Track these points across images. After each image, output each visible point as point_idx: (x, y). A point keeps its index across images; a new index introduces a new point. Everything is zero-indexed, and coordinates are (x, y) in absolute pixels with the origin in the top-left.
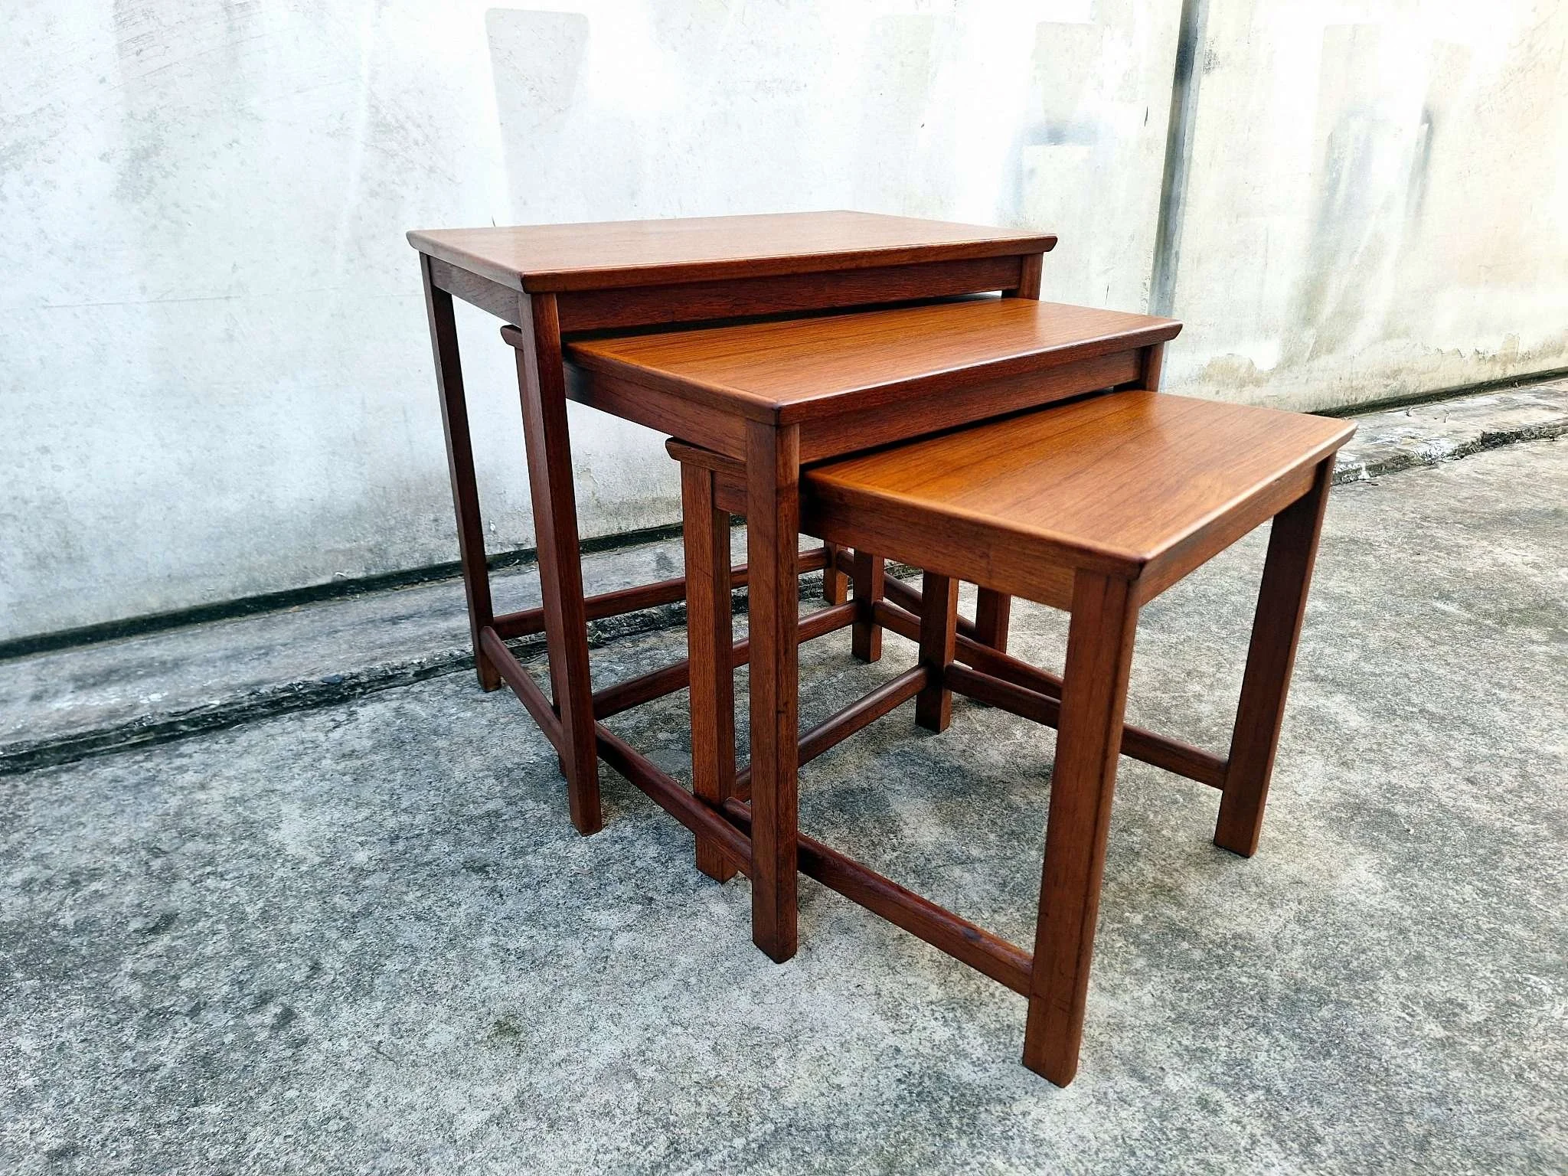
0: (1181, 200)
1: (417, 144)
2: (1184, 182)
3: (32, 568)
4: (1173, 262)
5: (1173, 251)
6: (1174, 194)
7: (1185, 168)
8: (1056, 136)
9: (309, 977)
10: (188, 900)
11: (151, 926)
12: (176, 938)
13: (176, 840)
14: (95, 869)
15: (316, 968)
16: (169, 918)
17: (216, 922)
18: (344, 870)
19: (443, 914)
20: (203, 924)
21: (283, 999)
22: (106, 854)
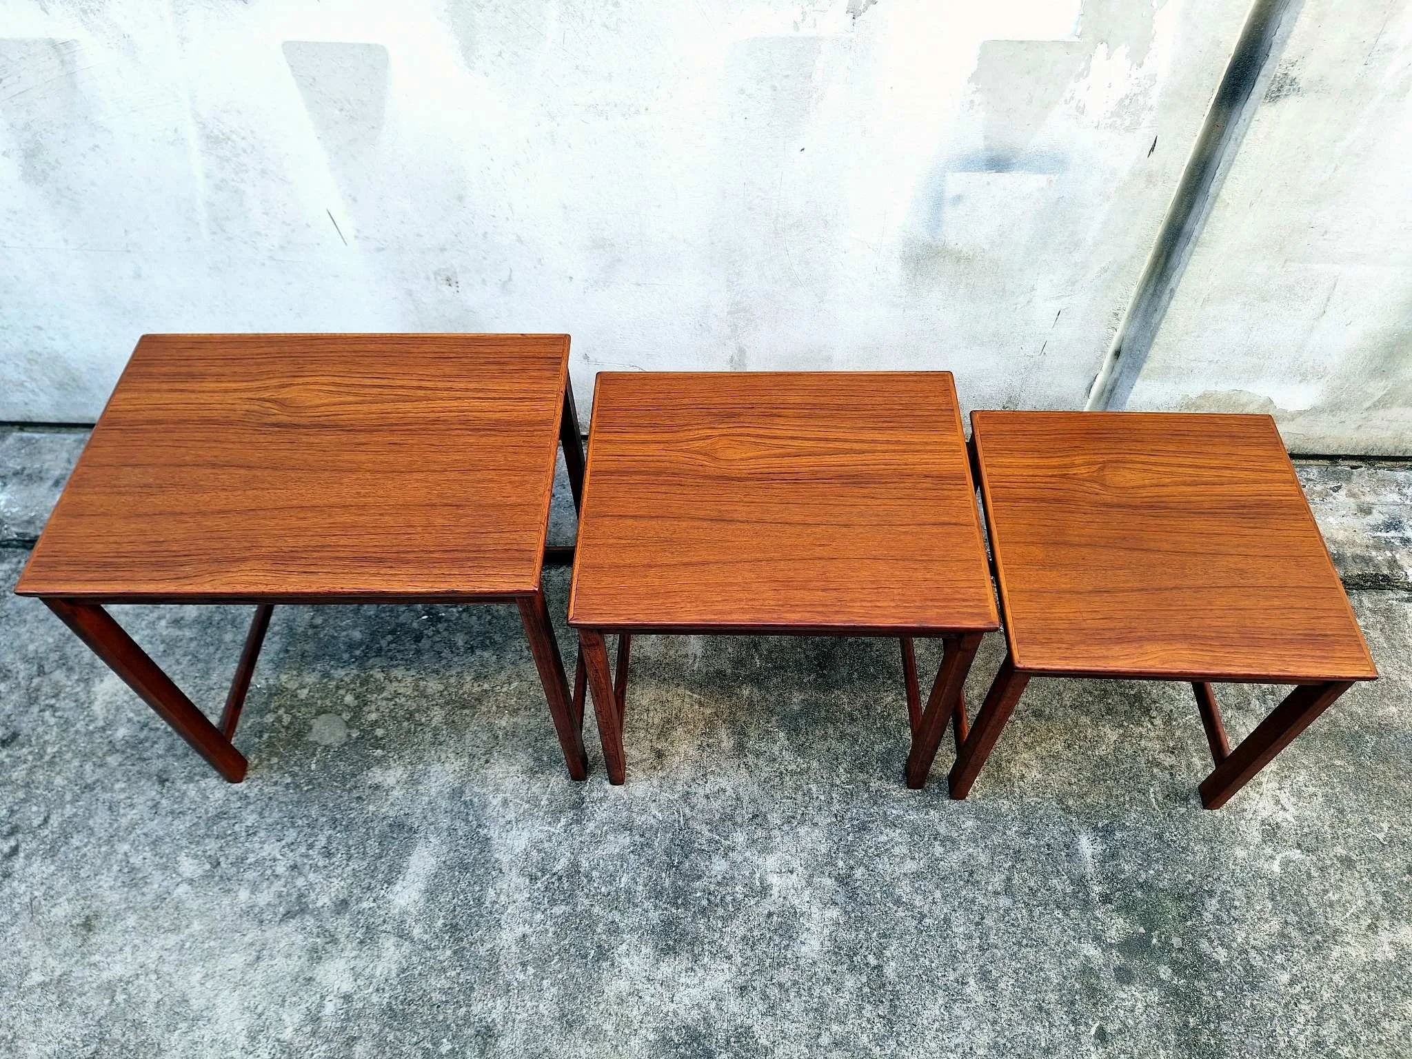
0: (1193, 238)
1: (245, 151)
2: (1203, 216)
3: (58, 389)
4: (1166, 297)
5: (1169, 287)
6: (1187, 227)
7: (1207, 206)
8: (998, 163)
9: (39, 826)
10: (30, 725)
11: (5, 738)
12: (8, 756)
13: (54, 664)
14: (9, 671)
15: (46, 821)
16: (15, 736)
17: (30, 753)
18: (106, 741)
19: (122, 811)
20: (25, 751)
21: (20, 836)
22: (20, 659)
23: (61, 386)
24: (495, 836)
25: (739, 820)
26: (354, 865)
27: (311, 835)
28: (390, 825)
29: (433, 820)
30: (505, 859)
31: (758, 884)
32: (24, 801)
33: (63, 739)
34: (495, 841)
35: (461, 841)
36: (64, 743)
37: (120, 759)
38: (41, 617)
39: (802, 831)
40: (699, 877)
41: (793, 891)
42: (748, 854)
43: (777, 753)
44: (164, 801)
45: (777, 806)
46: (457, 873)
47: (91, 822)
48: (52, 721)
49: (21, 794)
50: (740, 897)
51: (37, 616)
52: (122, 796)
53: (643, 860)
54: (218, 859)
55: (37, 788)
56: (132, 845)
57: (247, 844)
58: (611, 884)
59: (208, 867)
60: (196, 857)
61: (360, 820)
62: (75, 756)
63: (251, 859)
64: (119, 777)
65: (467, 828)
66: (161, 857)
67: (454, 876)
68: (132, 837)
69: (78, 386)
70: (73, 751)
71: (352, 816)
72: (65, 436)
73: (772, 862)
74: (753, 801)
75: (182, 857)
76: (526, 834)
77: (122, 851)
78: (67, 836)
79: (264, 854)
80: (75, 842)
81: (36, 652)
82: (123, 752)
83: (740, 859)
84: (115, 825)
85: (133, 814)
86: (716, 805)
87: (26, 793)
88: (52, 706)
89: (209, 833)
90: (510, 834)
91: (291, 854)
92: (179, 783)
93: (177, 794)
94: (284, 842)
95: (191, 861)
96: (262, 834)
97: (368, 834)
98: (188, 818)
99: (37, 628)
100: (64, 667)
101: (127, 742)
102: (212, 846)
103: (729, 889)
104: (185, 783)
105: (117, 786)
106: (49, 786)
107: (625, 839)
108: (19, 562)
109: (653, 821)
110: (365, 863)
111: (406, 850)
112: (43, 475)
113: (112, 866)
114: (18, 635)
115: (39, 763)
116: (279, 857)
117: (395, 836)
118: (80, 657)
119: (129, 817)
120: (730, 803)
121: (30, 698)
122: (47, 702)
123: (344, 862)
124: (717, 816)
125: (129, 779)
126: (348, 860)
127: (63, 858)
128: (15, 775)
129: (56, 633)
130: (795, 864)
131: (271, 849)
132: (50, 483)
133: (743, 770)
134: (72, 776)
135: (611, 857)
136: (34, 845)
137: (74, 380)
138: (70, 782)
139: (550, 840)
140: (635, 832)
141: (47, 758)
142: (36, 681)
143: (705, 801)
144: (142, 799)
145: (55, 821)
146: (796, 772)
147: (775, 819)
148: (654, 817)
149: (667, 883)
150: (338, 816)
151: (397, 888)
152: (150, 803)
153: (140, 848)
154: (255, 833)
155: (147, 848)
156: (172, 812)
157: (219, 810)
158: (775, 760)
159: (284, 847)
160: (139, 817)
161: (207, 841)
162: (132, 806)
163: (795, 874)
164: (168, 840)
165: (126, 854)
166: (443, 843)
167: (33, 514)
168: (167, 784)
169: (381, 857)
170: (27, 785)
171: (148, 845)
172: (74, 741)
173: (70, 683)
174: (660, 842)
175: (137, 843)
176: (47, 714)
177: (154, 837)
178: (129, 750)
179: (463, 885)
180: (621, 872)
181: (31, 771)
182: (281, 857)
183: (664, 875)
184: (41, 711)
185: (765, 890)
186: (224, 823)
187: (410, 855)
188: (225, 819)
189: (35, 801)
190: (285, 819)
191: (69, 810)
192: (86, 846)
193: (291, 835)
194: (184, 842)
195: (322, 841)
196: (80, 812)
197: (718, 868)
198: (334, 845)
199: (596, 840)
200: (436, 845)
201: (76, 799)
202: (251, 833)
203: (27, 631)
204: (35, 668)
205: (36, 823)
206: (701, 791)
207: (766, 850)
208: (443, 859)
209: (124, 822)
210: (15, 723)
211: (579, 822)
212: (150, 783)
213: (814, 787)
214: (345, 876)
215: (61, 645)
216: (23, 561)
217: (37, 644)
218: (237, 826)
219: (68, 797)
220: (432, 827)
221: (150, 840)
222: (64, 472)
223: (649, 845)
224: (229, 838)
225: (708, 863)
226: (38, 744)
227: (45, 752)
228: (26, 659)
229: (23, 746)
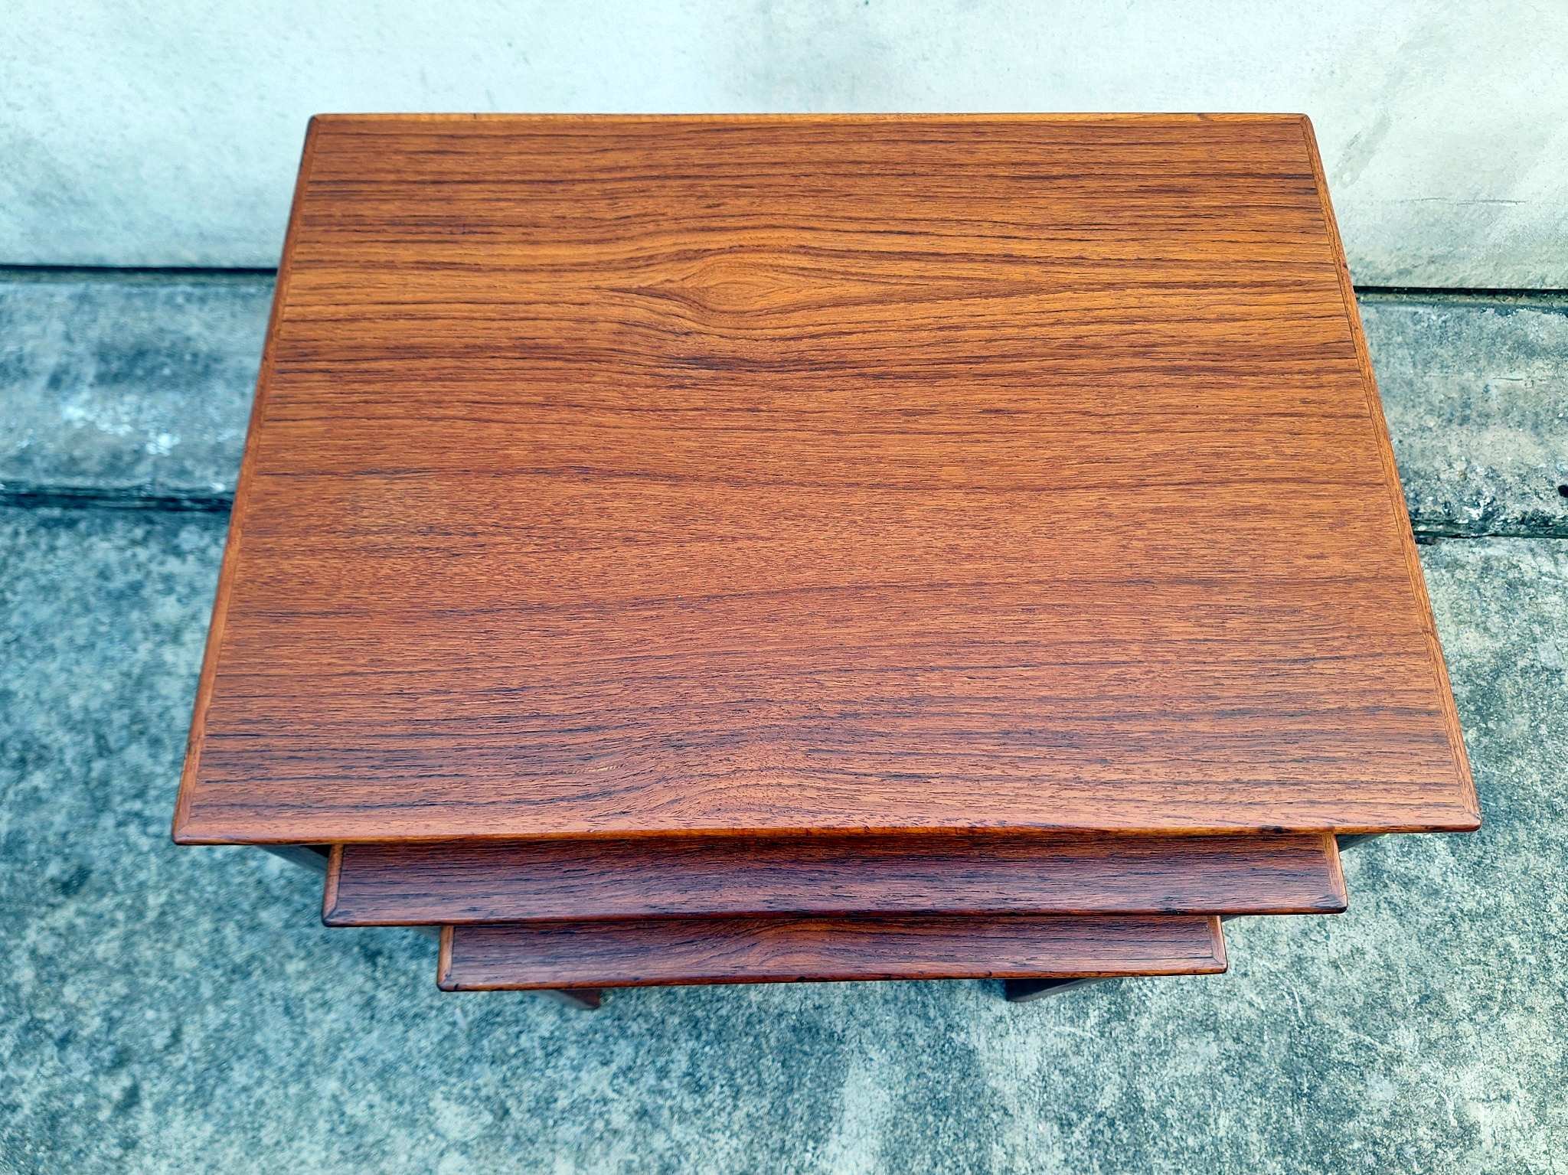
9: (167, 1047)
10: (107, 852)
11: (66, 878)
12: (80, 913)
13: (124, 733)
14: (45, 747)
15: (176, 1036)
16: (83, 874)
17: (119, 906)
18: (252, 880)
19: (310, 1017)
20: (107, 902)
21: (136, 1068)
22: (60, 724)
23: (38, 199)
24: (982, 1045)
25: (1398, 1005)
26: (746, 1106)
27: (659, 1052)
28: (794, 1029)
29: (867, 1017)
30: (1009, 1089)
31: (1454, 1123)
32: (128, 1000)
33: (171, 878)
34: (983, 1055)
35: (925, 1058)
36: (176, 885)
37: (286, 916)
38: (80, 641)
39: (1511, 1021)
40: (1352, 1114)
41: (1516, 1134)
42: (1425, 1068)
43: (1439, 880)
44: (381, 995)
45: (1458, 978)
46: (931, 1118)
47: (258, 1038)
48: (145, 843)
49: (119, 987)
50: (1429, 1147)
51: (71, 640)
52: (304, 987)
53: (1248, 1085)
54: (502, 1103)
55: (147, 975)
56: (343, 1077)
57: (549, 1072)
58: (1203, 1131)
59: (488, 1118)
60: (463, 1099)
61: (739, 1021)
62: (201, 911)
63: (563, 1102)
64: (292, 949)
65: (931, 1032)
66: (401, 1103)
67: (926, 1123)
68: (339, 1064)
69: (72, 200)
70: (196, 902)
71: (724, 1012)
72: (50, 288)
73: (1469, 1081)
74: (1416, 969)
75: (438, 1102)
76: (1034, 1041)
77: (327, 1093)
78: (222, 1070)
79: (585, 1090)
80: (239, 1074)
81: (86, 710)
82: (288, 902)
83: (1414, 1078)
84: (304, 1044)
85: (332, 1022)
86: (1352, 979)
87: (129, 985)
88: (138, 815)
89: (477, 1053)
90: (1006, 1041)
91: (632, 1089)
92: (401, 959)
93: (403, 980)
94: (614, 1067)
95: (454, 1108)
96: (572, 1051)
97: (759, 1047)
98: (433, 1025)
99: (78, 663)
100: (144, 740)
101: (290, 882)
102: (487, 1077)
103: (1407, 1134)
104: (411, 958)
105: (292, 967)
106: (166, 968)
107: (1209, 1048)
108: (16, 534)
109: (1250, 1013)
110: (766, 1102)
111: (831, 1077)
112: (26, 364)
113: (315, 1121)
114: (46, 678)
115: (138, 926)
116: (612, 1095)
117: (807, 1048)
118: (167, 717)
119: (326, 1027)
120: (1376, 975)
121: (94, 800)
122: (128, 806)
123: (729, 1101)
124: (1360, 1000)
125: (310, 954)
126: (735, 1098)
127: (223, 1108)
128: (100, 951)
129: (115, 672)
130: (1510, 1083)
131: (594, 1080)
132: (42, 381)
133: (1386, 914)
134: (204, 951)
135: (1192, 1080)
136: (165, 1085)
137: (64, 187)
138: (203, 961)
139: (1078, 1052)
140: (1223, 1034)
141: (151, 915)
142: (98, 766)
143: (1331, 973)
144: (341, 992)
145: (192, 1037)
146: (1478, 914)
147: (1459, 1001)
148: (1251, 1004)
149: (1299, 1127)
150: (699, 1013)
151: (832, 1148)
152: (357, 999)
153: (359, 1086)
154: (559, 1051)
155: (371, 1086)
156: (402, 1016)
157: (485, 1009)
158: (1437, 892)
159: (615, 1076)
160: (341, 1026)
161: (476, 1068)
162: (327, 1006)
163: (1514, 1102)
164: (404, 1068)
165: (334, 1097)
166: (894, 1061)
167: (24, 444)
168: (381, 961)
169: (791, 1091)
170: (127, 969)
171: (372, 1079)
172: (192, 882)
173: (159, 770)
174: (1273, 1048)
175: (350, 1077)
176: (133, 830)
177: (379, 1064)
178: (296, 897)
179: (946, 1140)
180: (1214, 1110)
181: (128, 942)
182: (615, 1096)
183: (1289, 1110)
184: (119, 824)
185: (1467, 1133)
186: (499, 1033)
187: (841, 1085)
188: (500, 1025)
189: (147, 1000)
190: (608, 1022)
191: (214, 1017)
192: (259, 1083)
193: (624, 1052)
194: (435, 1073)
195: (681, 1063)
196: (235, 1019)
197: (1381, 1096)
198: (704, 1068)
199: (1161, 1050)
200: (882, 1066)
201: (220, 996)
202: (552, 1050)
203: (62, 669)
204: (91, 741)
205: (160, 1040)
206: (1322, 956)
207: (1454, 1060)
208: (901, 1092)
209: (318, 1036)
210: (79, 849)
211: (1121, 1015)
212: (349, 961)
213: (1514, 940)
214: (736, 1128)
215: (127, 694)
216: (23, 530)
217: (83, 693)
218: (523, 1037)
219: (206, 990)
220: (868, 1031)
221: (374, 1069)
222: (64, 359)
223: (1255, 1059)
224: (514, 1062)
225: (1361, 1088)
226: (128, 889)
227: (144, 903)
228: (69, 723)
229: (101, 893)
